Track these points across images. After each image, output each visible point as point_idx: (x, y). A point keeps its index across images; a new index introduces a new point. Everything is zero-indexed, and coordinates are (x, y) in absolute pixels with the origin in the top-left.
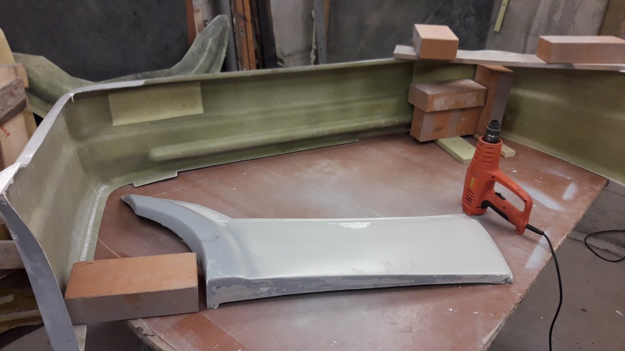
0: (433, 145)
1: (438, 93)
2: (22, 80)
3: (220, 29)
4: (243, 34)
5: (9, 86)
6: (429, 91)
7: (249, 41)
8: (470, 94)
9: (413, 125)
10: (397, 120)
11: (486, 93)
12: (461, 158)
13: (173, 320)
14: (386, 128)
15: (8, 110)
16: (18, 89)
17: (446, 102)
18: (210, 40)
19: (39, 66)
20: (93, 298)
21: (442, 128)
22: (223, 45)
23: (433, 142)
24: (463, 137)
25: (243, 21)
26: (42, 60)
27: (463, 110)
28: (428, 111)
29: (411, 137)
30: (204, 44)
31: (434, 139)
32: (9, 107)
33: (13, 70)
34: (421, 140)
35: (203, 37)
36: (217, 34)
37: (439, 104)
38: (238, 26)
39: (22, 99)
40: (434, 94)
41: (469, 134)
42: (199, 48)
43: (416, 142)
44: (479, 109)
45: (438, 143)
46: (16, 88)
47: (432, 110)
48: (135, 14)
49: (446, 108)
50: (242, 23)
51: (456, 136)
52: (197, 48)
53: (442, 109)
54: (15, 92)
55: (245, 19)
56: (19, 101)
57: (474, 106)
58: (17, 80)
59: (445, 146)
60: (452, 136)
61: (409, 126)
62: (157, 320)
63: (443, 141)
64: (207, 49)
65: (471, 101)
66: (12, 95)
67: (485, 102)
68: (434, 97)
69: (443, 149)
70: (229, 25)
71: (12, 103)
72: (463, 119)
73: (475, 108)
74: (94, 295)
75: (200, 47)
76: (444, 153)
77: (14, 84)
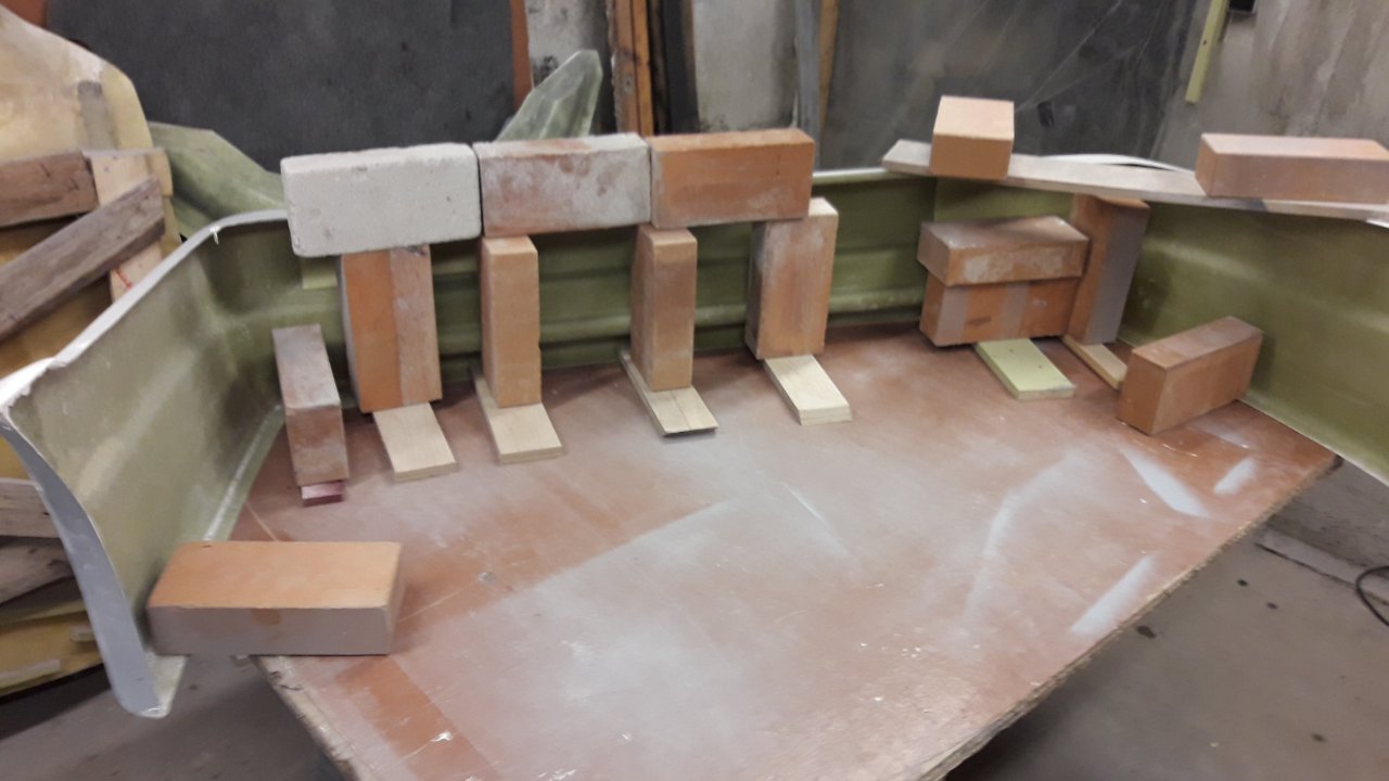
0: (967, 353)
1: (974, 246)
2: (158, 182)
3: (580, 80)
4: (629, 90)
5: (136, 192)
6: (954, 240)
7: (642, 104)
8: (1048, 250)
9: (925, 308)
10: (891, 298)
11: (1087, 250)
12: (1013, 387)
13: (341, 665)
14: (867, 313)
15: (130, 239)
16: (151, 198)
17: (992, 266)
18: (556, 105)
19: (201, 151)
20: (197, 610)
21: (987, 319)
22: (585, 113)
23: (969, 347)
24: (1035, 340)
25: (631, 64)
26: (211, 138)
27: (1033, 283)
28: (950, 283)
29: (921, 333)
30: (542, 111)
31: (969, 341)
32: (131, 233)
33: (143, 163)
34: (939, 341)
35: (543, 97)
36: (572, 91)
37: (976, 270)
38: (620, 72)
39: (157, 218)
40: (963, 247)
41: (1051, 334)
42: (532, 119)
43: (930, 346)
44: (1071, 284)
45: (977, 350)
46: (147, 198)
47: (960, 280)
48: (404, 47)
49: (994, 278)
50: (629, 67)
51: (1019, 336)
52: (527, 119)
53: (985, 280)
54: (144, 204)
55: (635, 58)
56: (151, 223)
57: (1059, 275)
58: (149, 181)
59: (989, 358)
60: (1010, 335)
61: (917, 308)
62: (310, 662)
63: (987, 348)
64: (549, 121)
65: (1050, 266)
66: (138, 210)
67: (1085, 270)
68: (963, 254)
69: (984, 363)
70: (599, 71)
71: (139, 225)
72: (1036, 302)
73: (1061, 280)
74: (199, 605)
75: (535, 117)
76: (985, 373)
77: (144, 188)
